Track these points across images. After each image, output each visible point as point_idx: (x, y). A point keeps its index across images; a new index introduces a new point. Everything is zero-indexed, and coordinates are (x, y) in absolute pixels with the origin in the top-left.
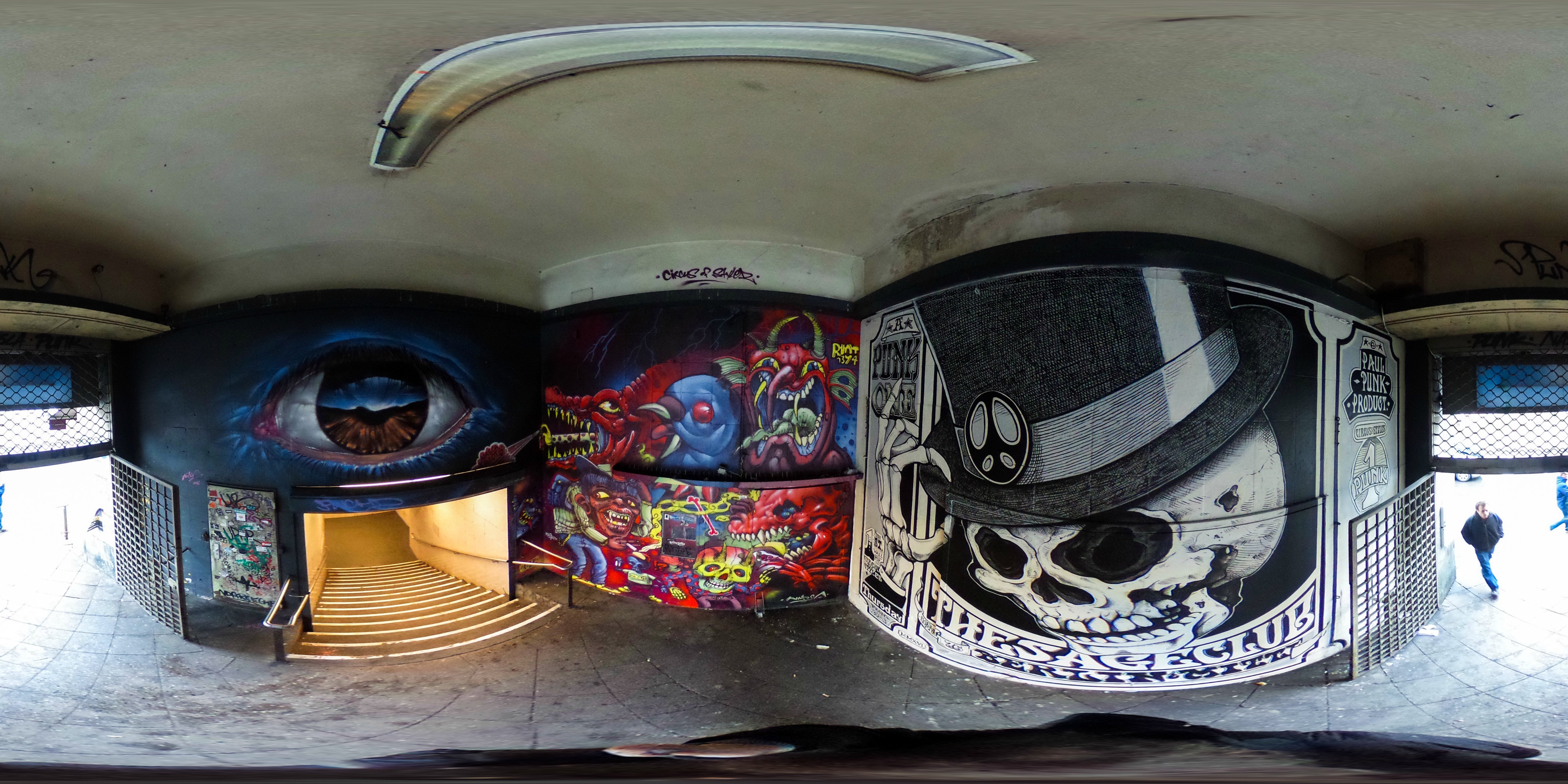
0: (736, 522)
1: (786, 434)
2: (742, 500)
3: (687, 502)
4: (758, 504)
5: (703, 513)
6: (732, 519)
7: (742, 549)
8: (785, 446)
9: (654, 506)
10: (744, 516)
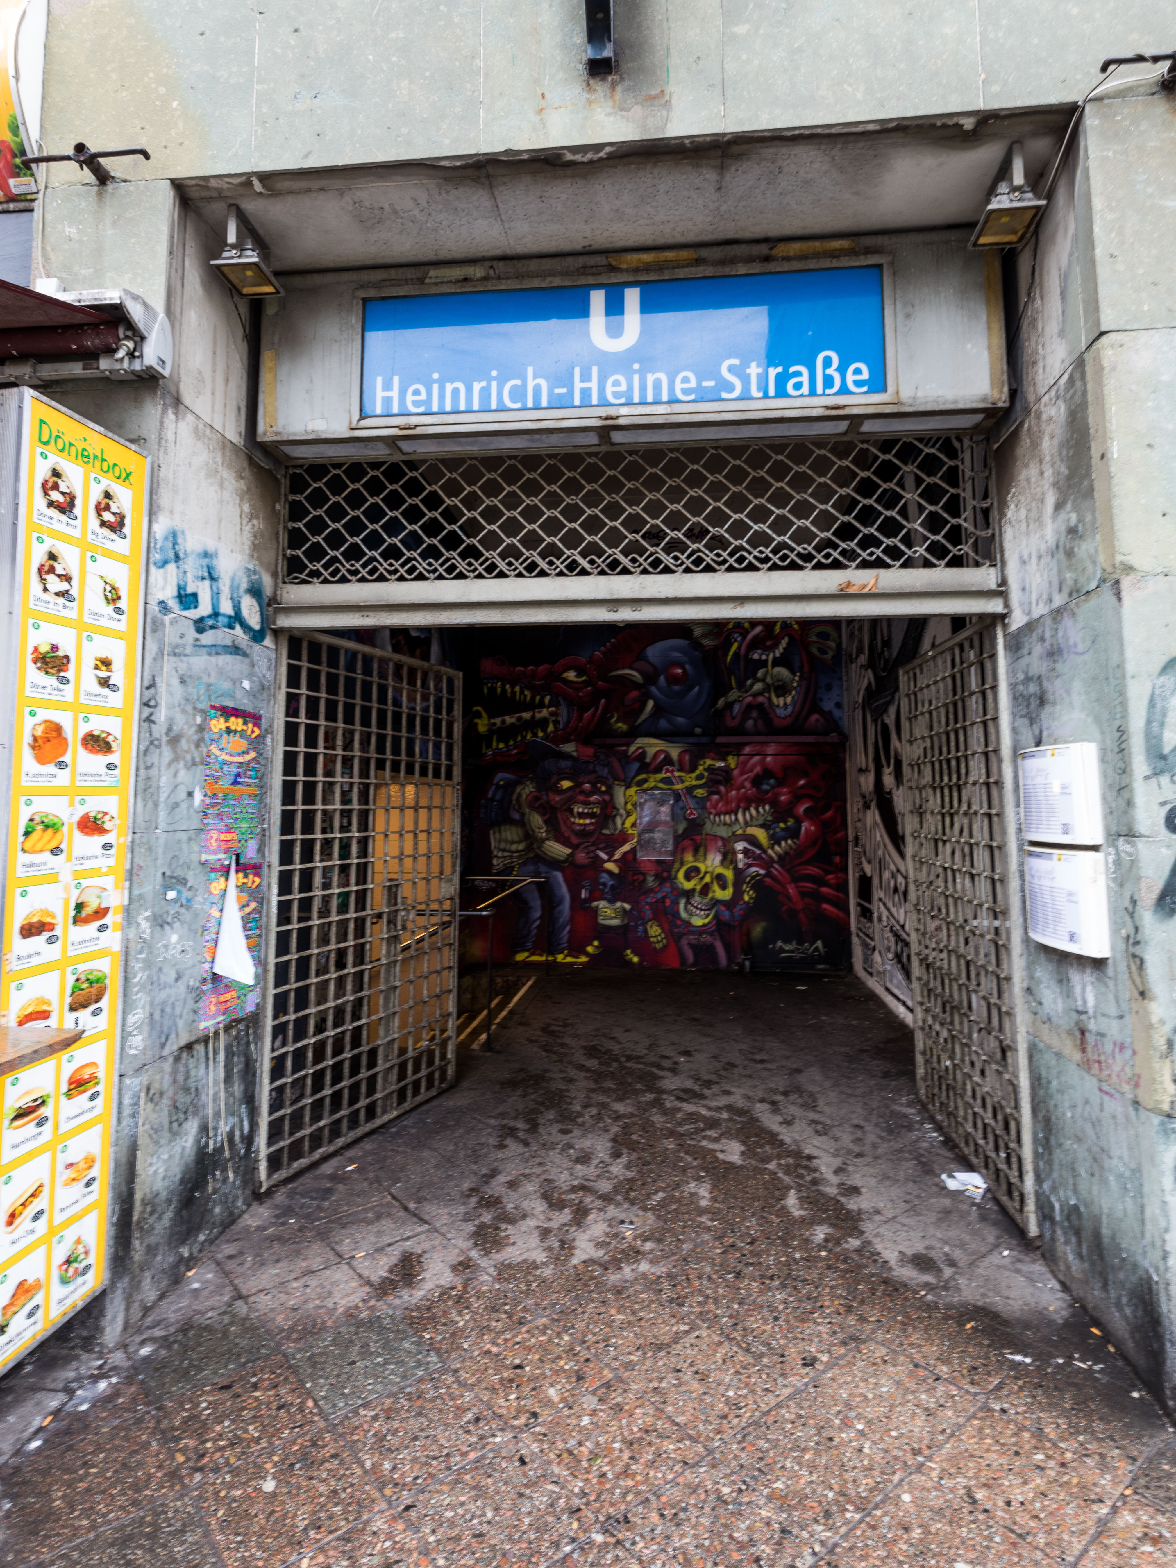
0: (715, 797)
1: (760, 693)
2: (720, 768)
3: (663, 775)
4: (736, 773)
5: (680, 786)
6: (711, 793)
7: (722, 839)
8: (760, 706)
9: (628, 786)
10: (722, 789)
